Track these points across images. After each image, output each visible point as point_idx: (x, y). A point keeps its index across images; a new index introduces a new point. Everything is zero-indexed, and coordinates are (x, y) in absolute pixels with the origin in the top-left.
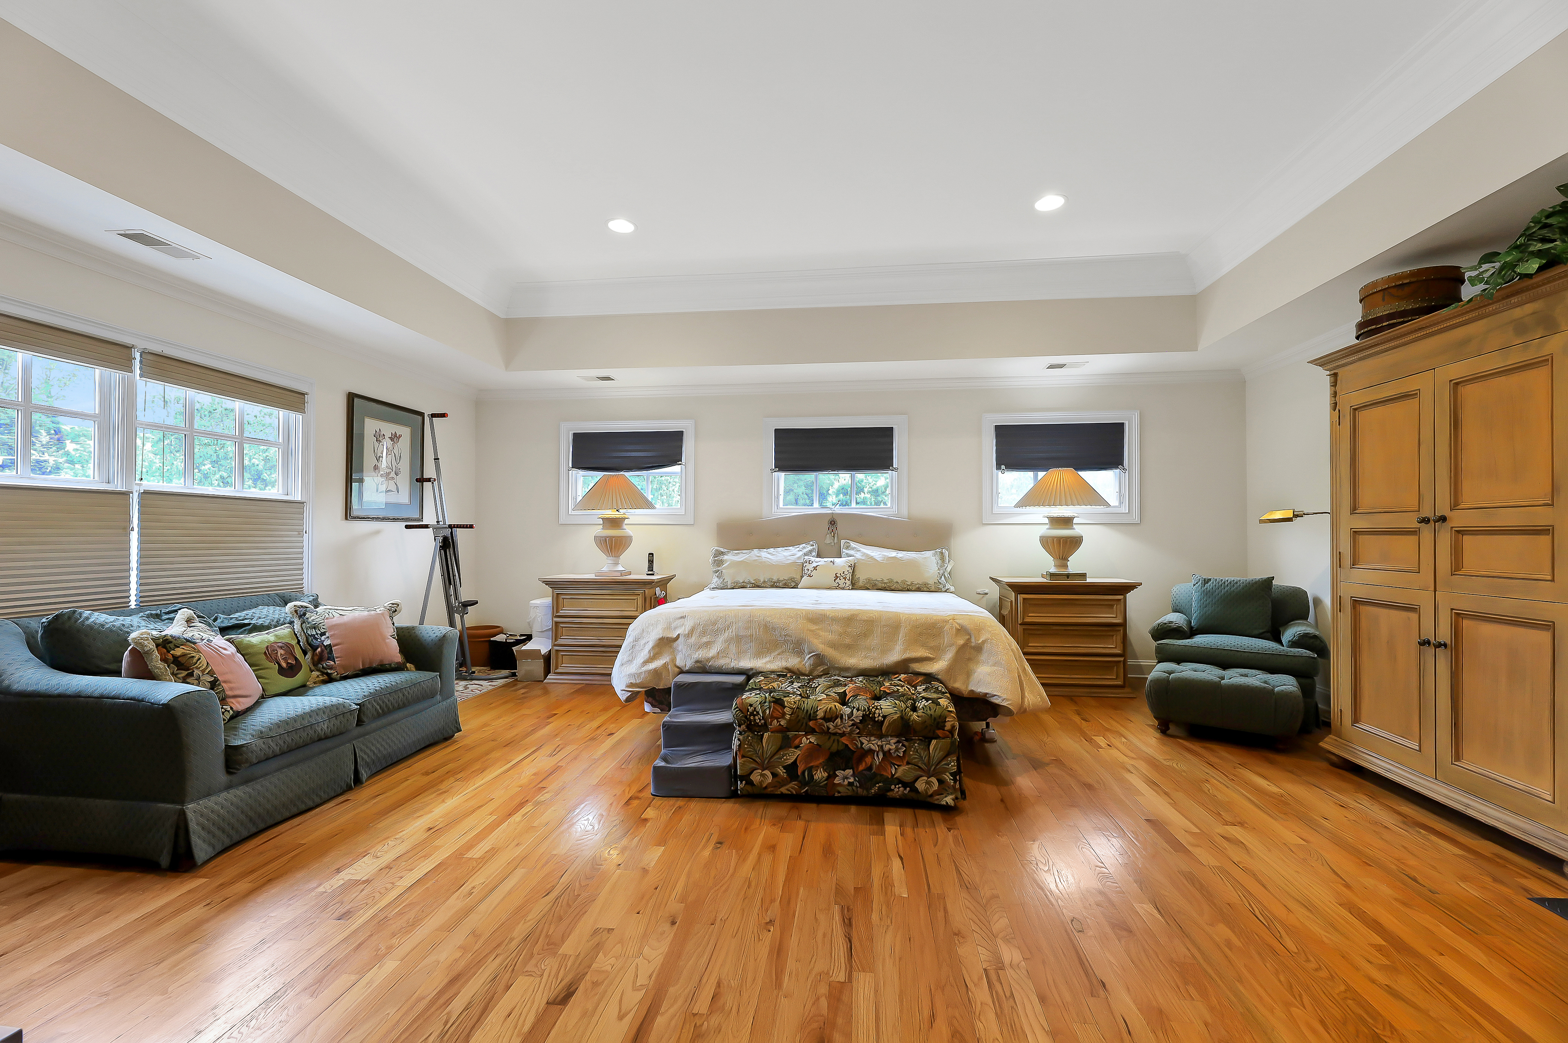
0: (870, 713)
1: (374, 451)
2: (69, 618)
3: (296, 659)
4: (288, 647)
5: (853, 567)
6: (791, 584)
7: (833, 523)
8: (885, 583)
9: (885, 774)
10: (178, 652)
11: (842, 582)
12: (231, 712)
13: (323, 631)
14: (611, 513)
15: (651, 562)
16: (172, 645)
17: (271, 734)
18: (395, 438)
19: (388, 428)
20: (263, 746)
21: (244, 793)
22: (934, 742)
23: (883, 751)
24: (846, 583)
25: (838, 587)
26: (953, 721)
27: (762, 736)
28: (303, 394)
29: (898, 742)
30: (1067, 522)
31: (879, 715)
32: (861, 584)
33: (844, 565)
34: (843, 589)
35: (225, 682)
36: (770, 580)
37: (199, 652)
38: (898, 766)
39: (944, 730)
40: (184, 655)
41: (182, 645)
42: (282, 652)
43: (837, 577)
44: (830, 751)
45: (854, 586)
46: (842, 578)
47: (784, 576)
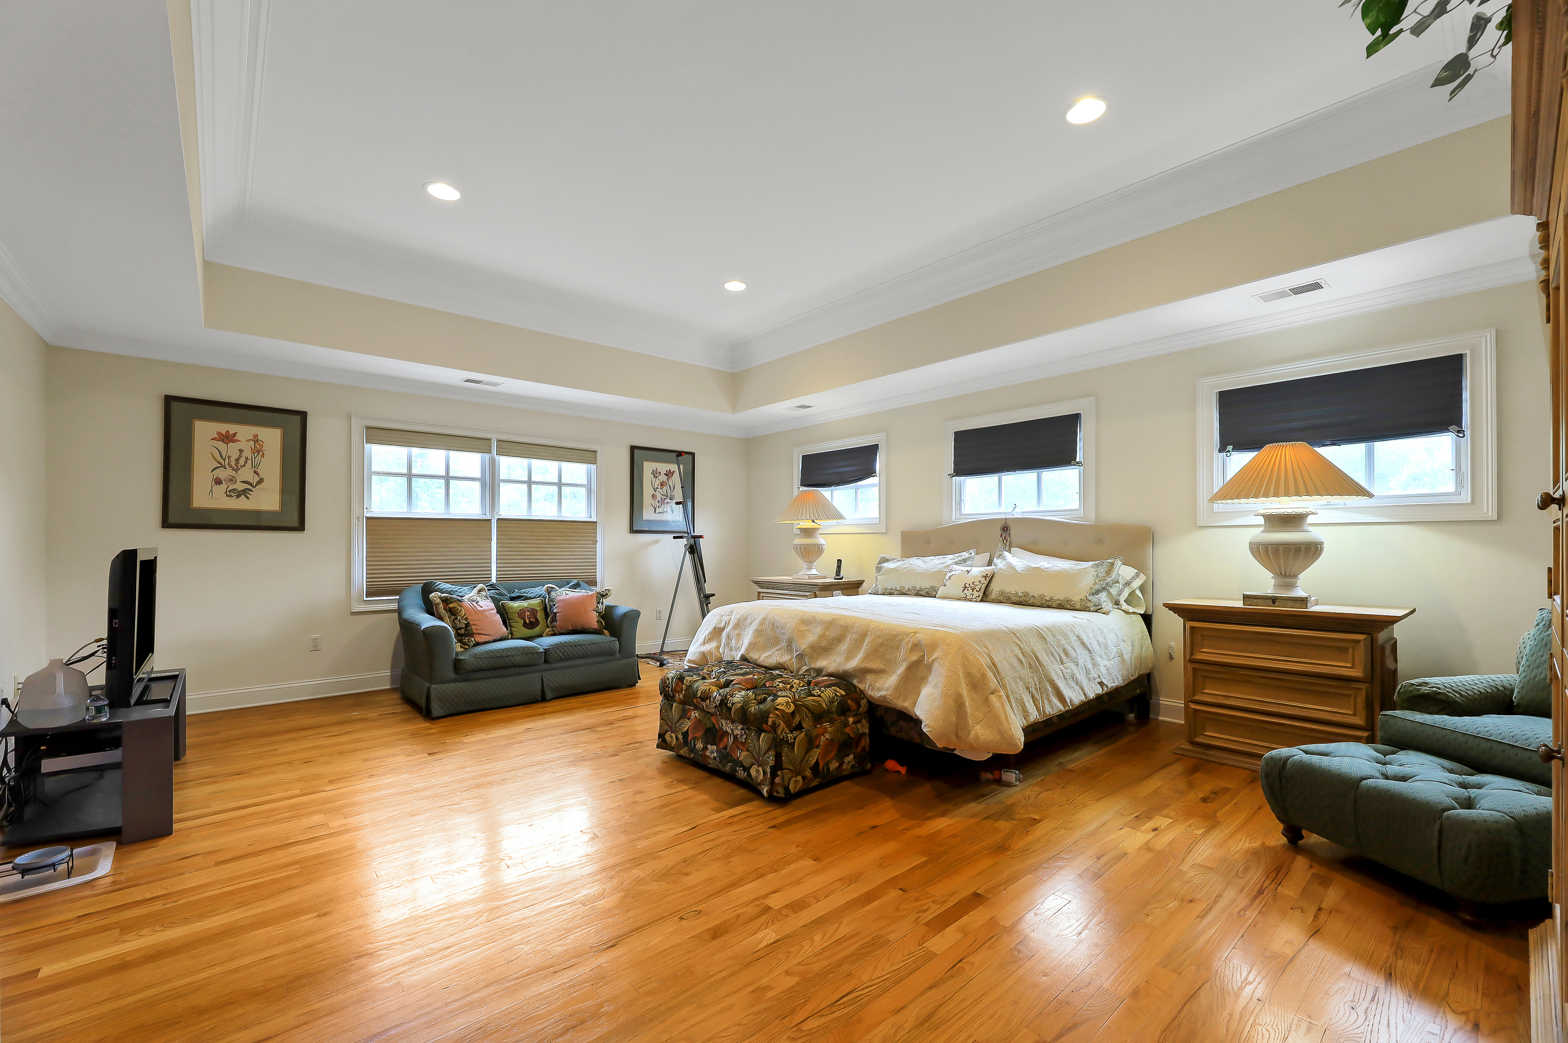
0: (725, 699)
1: (652, 484)
2: (429, 585)
3: (536, 619)
4: (533, 612)
5: (990, 579)
6: (930, 594)
7: (1005, 529)
8: (1020, 597)
9: (733, 755)
10: (451, 605)
11: (968, 592)
12: (474, 642)
13: (554, 603)
14: (808, 524)
15: (839, 567)
16: (449, 602)
17: (481, 656)
18: (669, 474)
19: (663, 467)
20: (474, 662)
21: (464, 686)
22: (763, 734)
23: (733, 734)
24: (973, 595)
25: (966, 599)
26: (774, 718)
27: (673, 704)
28: (596, 452)
29: (742, 729)
30: (1293, 520)
31: (730, 702)
32: (993, 596)
33: (978, 575)
34: (971, 600)
35: (473, 625)
36: (914, 588)
37: (462, 607)
38: (742, 750)
39: (767, 724)
40: (454, 607)
41: (454, 602)
42: (529, 613)
43: (965, 587)
44: (706, 726)
45: (985, 598)
46: (970, 588)
47: (926, 585)
